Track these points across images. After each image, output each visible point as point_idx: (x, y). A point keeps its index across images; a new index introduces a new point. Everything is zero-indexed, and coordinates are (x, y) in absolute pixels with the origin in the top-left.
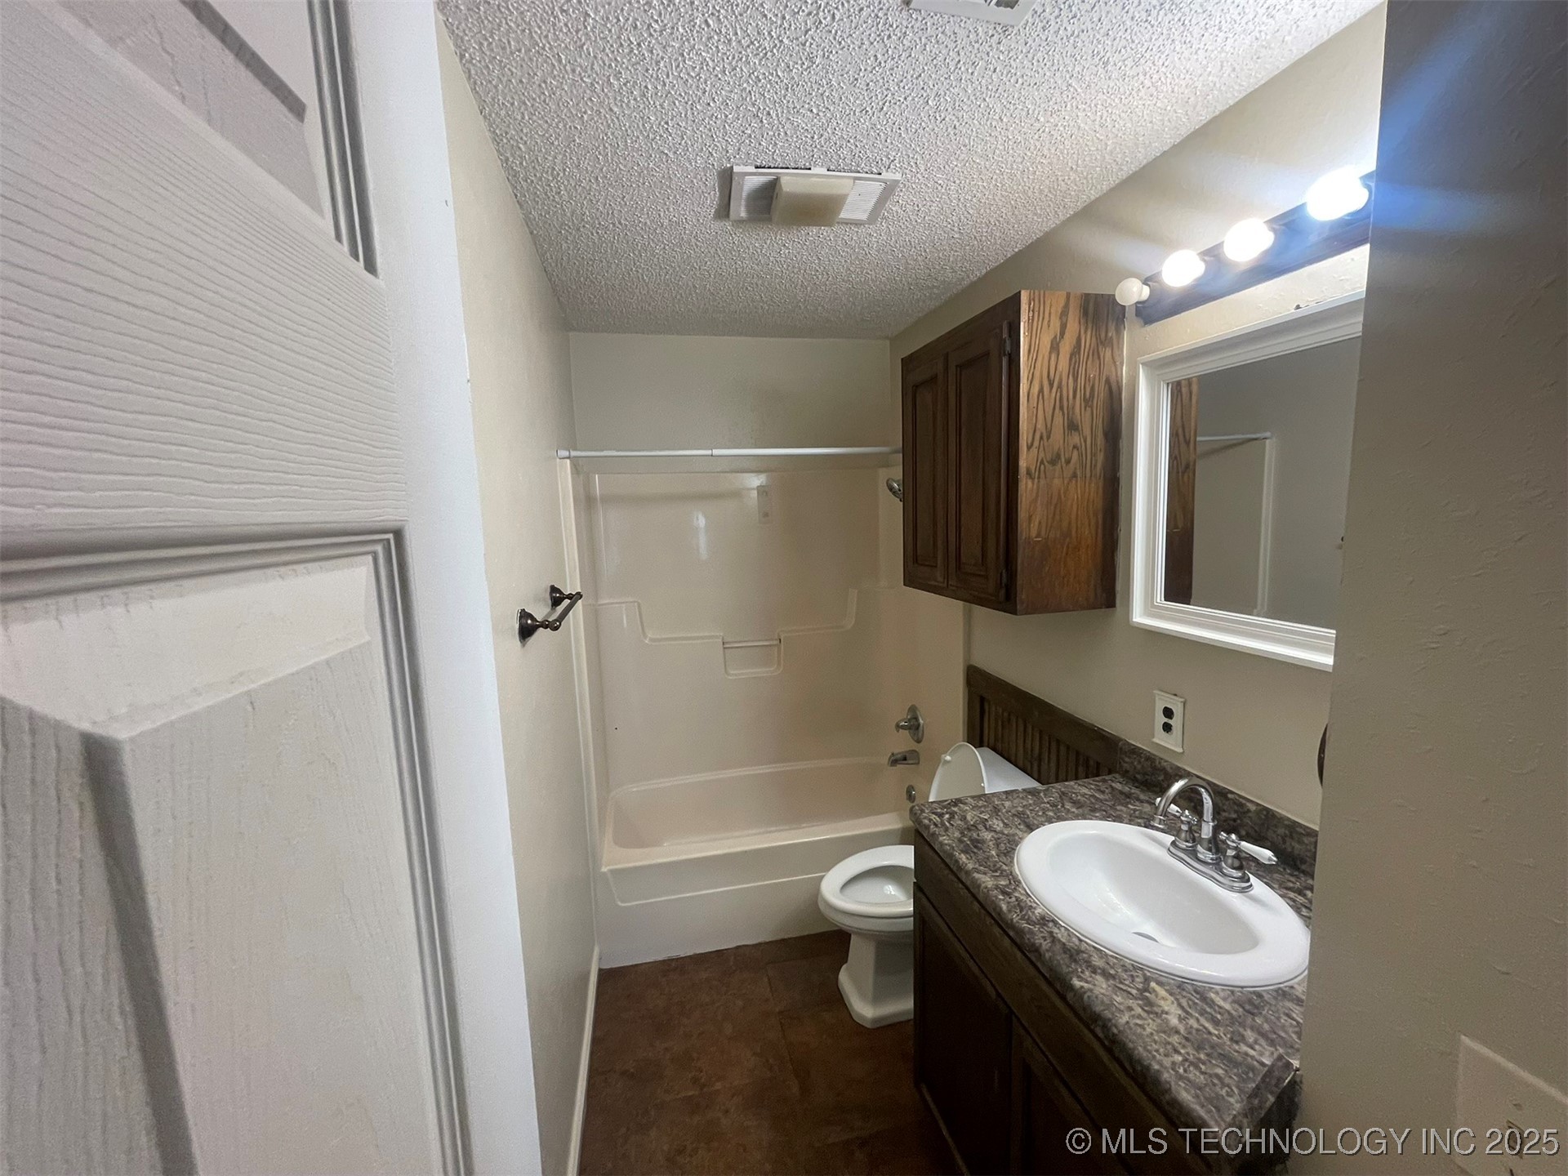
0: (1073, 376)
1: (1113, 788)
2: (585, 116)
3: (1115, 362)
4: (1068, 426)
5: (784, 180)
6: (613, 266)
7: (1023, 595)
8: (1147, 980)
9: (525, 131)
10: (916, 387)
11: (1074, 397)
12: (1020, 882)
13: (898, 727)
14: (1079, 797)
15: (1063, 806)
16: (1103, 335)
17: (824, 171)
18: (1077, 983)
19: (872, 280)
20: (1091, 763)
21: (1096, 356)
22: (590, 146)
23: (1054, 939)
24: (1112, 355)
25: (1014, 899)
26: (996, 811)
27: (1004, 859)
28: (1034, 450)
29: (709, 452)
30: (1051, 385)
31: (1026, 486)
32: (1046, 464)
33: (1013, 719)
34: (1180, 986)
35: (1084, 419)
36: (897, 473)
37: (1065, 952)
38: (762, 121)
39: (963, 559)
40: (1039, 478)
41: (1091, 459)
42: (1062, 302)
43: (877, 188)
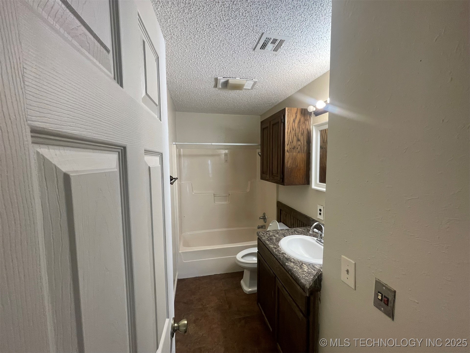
0: (299, 128)
1: (307, 229)
2: (184, 67)
3: (309, 125)
4: (297, 140)
5: (230, 81)
6: (188, 97)
7: (286, 181)
8: (302, 264)
9: (170, 70)
10: (264, 129)
11: (299, 133)
12: (279, 246)
13: (260, 218)
14: (299, 231)
15: (294, 233)
16: (306, 118)
17: (239, 79)
18: (287, 264)
19: (254, 102)
20: (305, 224)
21: (304, 123)
22: (184, 73)
23: (284, 256)
24: (308, 123)
25: (277, 249)
26: (278, 233)
27: (277, 242)
28: (289, 146)
29: (211, 144)
30: (293, 130)
31: (287, 154)
32: (292, 149)
33: (288, 214)
34: (309, 265)
35: (301, 138)
36: (259, 150)
37: (286, 259)
38: (224, 69)
39: (273, 172)
40: (290, 152)
41: (303, 148)
42: (296, 110)
43: (252, 83)
